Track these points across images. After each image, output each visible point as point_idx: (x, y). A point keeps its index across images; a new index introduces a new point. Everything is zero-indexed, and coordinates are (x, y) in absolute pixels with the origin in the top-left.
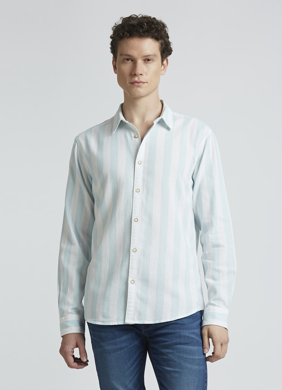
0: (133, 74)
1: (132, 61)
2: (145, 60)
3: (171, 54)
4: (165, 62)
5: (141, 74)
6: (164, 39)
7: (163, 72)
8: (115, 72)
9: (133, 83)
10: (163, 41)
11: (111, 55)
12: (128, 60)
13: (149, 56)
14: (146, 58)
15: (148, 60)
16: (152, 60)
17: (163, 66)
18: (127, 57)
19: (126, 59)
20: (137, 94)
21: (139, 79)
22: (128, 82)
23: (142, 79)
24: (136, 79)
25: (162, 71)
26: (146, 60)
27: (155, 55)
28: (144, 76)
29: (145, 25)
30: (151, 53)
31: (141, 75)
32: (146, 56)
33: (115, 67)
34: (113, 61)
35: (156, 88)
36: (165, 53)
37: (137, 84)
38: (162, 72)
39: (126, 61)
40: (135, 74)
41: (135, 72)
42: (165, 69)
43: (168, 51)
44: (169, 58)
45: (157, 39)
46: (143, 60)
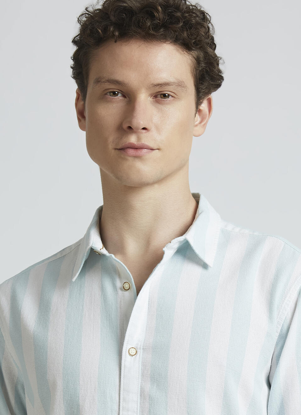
0: (125, 126)
1: (124, 96)
2: (155, 96)
3: (219, 86)
4: (204, 106)
5: (144, 129)
6: (202, 48)
7: (198, 129)
8: (82, 127)
9: (123, 149)
10: (202, 55)
11: (73, 86)
12: (114, 94)
13: (167, 84)
14: (158, 89)
15: (164, 96)
16: (173, 97)
17: (199, 115)
18: (113, 87)
19: (110, 92)
20: (134, 177)
21: (139, 139)
22: (111, 146)
23: (147, 139)
24: (133, 139)
25: (196, 126)
26: (159, 96)
27: (180, 84)
28: (153, 133)
29: (157, 11)
30: (171, 79)
31: (144, 131)
32: (158, 85)
33: (81, 114)
34: (77, 99)
35: (183, 165)
36: (206, 84)
37: (131, 152)
38: (196, 128)
39: (109, 97)
40: (130, 128)
41: (130, 122)
42: (203, 123)
43: (212, 79)
44: (215, 96)
45: (186, 46)
46: (151, 95)
